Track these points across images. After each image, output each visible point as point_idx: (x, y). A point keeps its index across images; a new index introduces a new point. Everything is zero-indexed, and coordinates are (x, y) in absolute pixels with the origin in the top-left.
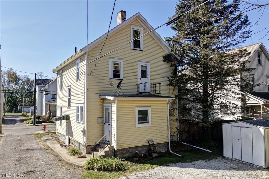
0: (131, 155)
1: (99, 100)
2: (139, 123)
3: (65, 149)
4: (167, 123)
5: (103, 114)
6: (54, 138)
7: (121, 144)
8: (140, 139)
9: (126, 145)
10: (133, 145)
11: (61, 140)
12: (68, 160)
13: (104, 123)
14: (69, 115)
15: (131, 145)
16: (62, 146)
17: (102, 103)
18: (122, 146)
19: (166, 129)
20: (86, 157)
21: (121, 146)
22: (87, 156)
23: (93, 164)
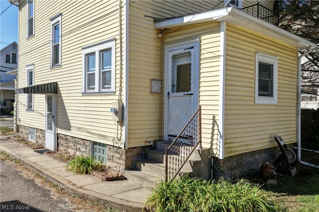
0: (244, 171)
1: (153, 34)
2: (260, 95)
3: (52, 159)
4: (295, 101)
5: (162, 72)
6: (12, 137)
7: (231, 143)
8: (260, 133)
9: (239, 146)
10: (250, 147)
11: (30, 140)
12: (81, 187)
13: (169, 94)
14: (56, 83)
15: (246, 148)
16: (41, 152)
17: (159, 44)
18: (233, 149)
19: (294, 115)
20: (126, 179)
21: (230, 149)
22: (128, 174)
23: (180, 202)
